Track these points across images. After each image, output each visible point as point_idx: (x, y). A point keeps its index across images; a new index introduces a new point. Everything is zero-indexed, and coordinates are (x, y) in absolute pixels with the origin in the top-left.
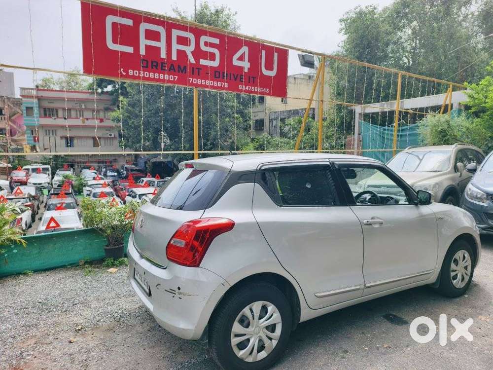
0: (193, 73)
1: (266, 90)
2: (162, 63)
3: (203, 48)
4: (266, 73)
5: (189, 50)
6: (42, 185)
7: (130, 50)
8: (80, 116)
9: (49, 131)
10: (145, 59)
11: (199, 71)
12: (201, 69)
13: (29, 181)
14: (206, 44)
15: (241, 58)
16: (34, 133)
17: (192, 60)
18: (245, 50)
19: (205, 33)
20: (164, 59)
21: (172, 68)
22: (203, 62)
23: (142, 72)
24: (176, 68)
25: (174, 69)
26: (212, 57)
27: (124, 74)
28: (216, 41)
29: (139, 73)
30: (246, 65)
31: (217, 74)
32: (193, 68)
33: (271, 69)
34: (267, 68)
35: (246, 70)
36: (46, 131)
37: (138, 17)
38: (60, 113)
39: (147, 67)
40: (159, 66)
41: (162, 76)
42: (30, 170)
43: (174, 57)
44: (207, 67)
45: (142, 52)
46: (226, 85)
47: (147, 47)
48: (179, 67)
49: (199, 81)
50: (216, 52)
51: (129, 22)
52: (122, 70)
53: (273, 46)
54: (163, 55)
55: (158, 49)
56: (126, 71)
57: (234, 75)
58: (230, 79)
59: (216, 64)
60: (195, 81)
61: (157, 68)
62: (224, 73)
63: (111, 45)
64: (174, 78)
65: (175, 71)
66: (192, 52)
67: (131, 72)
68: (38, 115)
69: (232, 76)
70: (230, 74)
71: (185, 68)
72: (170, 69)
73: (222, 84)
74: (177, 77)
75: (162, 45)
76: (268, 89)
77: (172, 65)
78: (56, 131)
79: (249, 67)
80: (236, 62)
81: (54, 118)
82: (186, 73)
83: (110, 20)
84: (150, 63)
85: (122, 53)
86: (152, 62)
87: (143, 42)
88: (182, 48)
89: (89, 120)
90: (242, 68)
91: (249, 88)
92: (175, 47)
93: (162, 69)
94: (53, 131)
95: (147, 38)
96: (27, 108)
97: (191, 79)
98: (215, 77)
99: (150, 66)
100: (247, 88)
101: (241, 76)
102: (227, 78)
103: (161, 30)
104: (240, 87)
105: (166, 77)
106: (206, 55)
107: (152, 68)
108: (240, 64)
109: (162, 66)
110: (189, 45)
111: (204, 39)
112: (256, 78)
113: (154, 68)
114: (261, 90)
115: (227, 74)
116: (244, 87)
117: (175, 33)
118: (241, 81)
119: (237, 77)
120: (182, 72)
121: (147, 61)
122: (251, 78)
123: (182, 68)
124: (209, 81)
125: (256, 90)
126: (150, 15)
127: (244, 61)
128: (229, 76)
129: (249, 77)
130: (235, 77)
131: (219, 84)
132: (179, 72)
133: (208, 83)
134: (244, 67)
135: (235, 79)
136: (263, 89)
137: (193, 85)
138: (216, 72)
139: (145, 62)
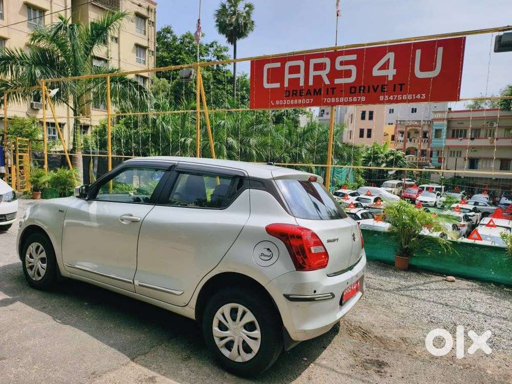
0: (327, 94)
1: (421, 96)
2: (300, 90)
3: (338, 67)
4: (419, 74)
5: (324, 74)
6: (426, 204)
7: (277, 85)
8: (490, 136)
9: (454, 152)
10: (288, 91)
11: (333, 90)
12: (335, 88)
13: (417, 198)
14: (342, 63)
15: (385, 67)
16: (440, 154)
17: (327, 82)
18: (391, 56)
19: (341, 53)
20: (302, 87)
21: (309, 92)
22: (337, 81)
23: (285, 101)
24: (312, 93)
25: (310, 94)
26: (348, 74)
27: (273, 104)
28: (353, 57)
29: (283, 102)
30: (391, 73)
31: (352, 90)
32: (328, 89)
33: (432, 68)
34: (422, 69)
35: (390, 78)
36: (451, 152)
37: (283, 59)
38: (469, 134)
39: (289, 96)
40: (298, 94)
41: (300, 101)
42: (425, 189)
43: (311, 83)
44: (341, 85)
45: (286, 85)
46: (363, 99)
47: (290, 80)
48: (315, 90)
49: (333, 100)
50: (353, 68)
51: (278, 65)
52: (272, 101)
53: (436, 39)
54: (302, 84)
55: (298, 79)
56: (274, 102)
57: (373, 86)
58: (369, 91)
59: (352, 80)
60: (329, 100)
61: (296, 95)
62: (360, 87)
63: (267, 85)
64: (310, 101)
65: (311, 95)
66: (327, 75)
67: (277, 102)
68: (445, 137)
69: (371, 89)
70: (369, 87)
71: (320, 90)
72: (307, 94)
73: (358, 99)
74: (312, 100)
75: (301, 76)
76: (424, 95)
77: (309, 90)
78: (461, 152)
79: (395, 73)
80: (376, 72)
81: (461, 138)
82: (320, 94)
83: (267, 67)
84: (291, 92)
85: (272, 89)
86: (293, 91)
87: (287, 76)
88: (318, 73)
89: (499, 140)
90: (385, 77)
91: (394, 97)
92: (312, 73)
93: (300, 95)
94: (458, 152)
95: (290, 73)
96: (437, 131)
97: (326, 99)
98: (351, 93)
99: (291, 94)
100: (391, 98)
101: (382, 86)
102: (365, 91)
103: (301, 63)
104: (381, 98)
105: (303, 101)
106: (340, 74)
107: (293, 96)
108: (383, 73)
109: (300, 93)
110: (325, 69)
111: (339, 59)
112: (404, 84)
113: (294, 95)
114: (413, 97)
115: (364, 87)
116: (386, 97)
117: (313, 62)
118: (382, 91)
119: (377, 89)
120: (317, 94)
121: (289, 91)
122: (397, 85)
123: (317, 91)
124: (343, 98)
125: (403, 98)
126: (294, 54)
127: (388, 69)
128: (367, 88)
129: (395, 85)
130: (375, 88)
131: (355, 99)
132: (314, 94)
133: (342, 100)
134: (388, 76)
135: (375, 91)
136: (416, 96)
137: (327, 104)
138: (351, 88)
139: (288, 92)
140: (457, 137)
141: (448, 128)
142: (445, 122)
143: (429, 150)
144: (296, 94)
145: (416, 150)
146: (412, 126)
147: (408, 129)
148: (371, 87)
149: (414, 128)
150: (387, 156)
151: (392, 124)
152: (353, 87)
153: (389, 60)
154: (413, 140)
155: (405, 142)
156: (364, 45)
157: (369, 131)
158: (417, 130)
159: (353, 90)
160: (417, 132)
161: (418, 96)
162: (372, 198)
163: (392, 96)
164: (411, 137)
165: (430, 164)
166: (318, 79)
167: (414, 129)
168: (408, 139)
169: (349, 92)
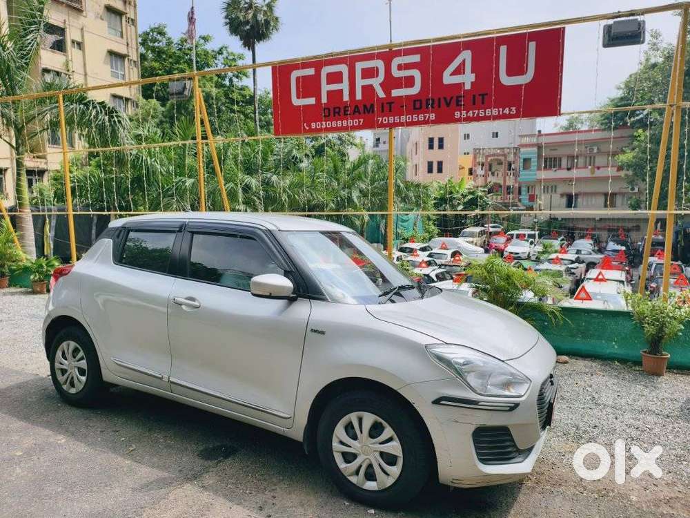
0: (383, 111)
1: (510, 110)
2: (345, 107)
3: (396, 73)
4: (506, 80)
5: (376, 82)
7: (312, 101)
8: (590, 165)
9: (548, 187)
10: (327, 108)
11: (390, 106)
12: (393, 103)
13: (506, 249)
14: (400, 67)
15: (459, 71)
16: (530, 191)
17: (381, 94)
18: (466, 55)
19: (398, 54)
20: (347, 102)
21: (357, 110)
22: (396, 93)
23: (324, 123)
24: (362, 111)
26: (410, 82)
27: (307, 128)
28: (416, 58)
29: (322, 125)
30: (468, 79)
31: (416, 105)
32: (383, 104)
33: (522, 71)
34: (510, 73)
35: (468, 87)
36: (544, 186)
37: (317, 63)
38: (564, 163)
39: (329, 116)
40: (342, 113)
41: (345, 123)
42: (515, 237)
43: (359, 96)
44: (400, 98)
45: (324, 100)
46: (433, 116)
47: (329, 93)
48: (365, 106)
49: (391, 120)
50: (416, 74)
51: (311, 72)
52: (305, 124)
53: (525, 31)
54: (346, 98)
55: (340, 92)
56: (309, 125)
57: (445, 98)
58: (439, 106)
59: (415, 90)
60: (385, 120)
61: (339, 115)
62: (428, 100)
63: (296, 102)
64: (360, 122)
65: (360, 113)
66: (380, 84)
67: (313, 125)
68: (535, 168)
69: (443, 102)
70: (439, 99)
71: (372, 106)
72: (355, 111)
73: (425, 117)
74: (362, 120)
75: (344, 86)
76: (514, 109)
77: (357, 106)
78: (556, 186)
79: (473, 80)
80: (448, 79)
81: (555, 169)
82: (373, 112)
83: (295, 74)
84: (332, 109)
85: (304, 106)
86: (335, 108)
87: (325, 88)
88: (368, 82)
89: (601, 169)
90: (460, 86)
91: (474, 113)
92: (360, 82)
93: (345, 114)
94: (552, 187)
95: (329, 82)
96: (525, 160)
97: (381, 119)
98: (415, 108)
99: (332, 114)
100: (471, 114)
101: (457, 97)
102: (434, 106)
103: (344, 69)
104: (457, 115)
105: (350, 123)
106: (399, 83)
107: (334, 116)
108: (457, 79)
109: (345, 111)
110: (377, 76)
111: (396, 61)
112: (487, 94)
113: (337, 115)
114: (499, 111)
115: (433, 100)
116: (464, 113)
117: (360, 66)
118: (458, 105)
119: (450, 102)
120: (369, 112)
121: (329, 110)
122: (477, 96)
123: (369, 107)
124: (404, 117)
125: (487, 114)
126: (332, 56)
127: (464, 73)
128: (436, 102)
129: (474, 96)
130: (448, 101)
131: (421, 117)
132: (364, 112)
133: (403, 119)
134: (464, 83)
135: (448, 105)
136: (503, 111)
137: (382, 126)
138: (415, 101)
139: (327, 111)
140: (550, 167)
141: (539, 156)
142: (535, 149)
143: (517, 185)
144: (338, 113)
145: (501, 186)
146: (494, 155)
147: (489, 159)
148: (442, 100)
149: (496, 157)
150: (464, 196)
151: (468, 153)
152: (418, 100)
153: (464, 61)
154: (496, 174)
155: (485, 176)
156: (429, 41)
157: (440, 164)
158: (500, 160)
159: (418, 105)
160: (500, 163)
161: (507, 111)
162: (449, 253)
163: (471, 112)
164: (493, 170)
165: (519, 204)
166: (368, 90)
167: (497, 160)
168: (490, 173)
169: (412, 107)
